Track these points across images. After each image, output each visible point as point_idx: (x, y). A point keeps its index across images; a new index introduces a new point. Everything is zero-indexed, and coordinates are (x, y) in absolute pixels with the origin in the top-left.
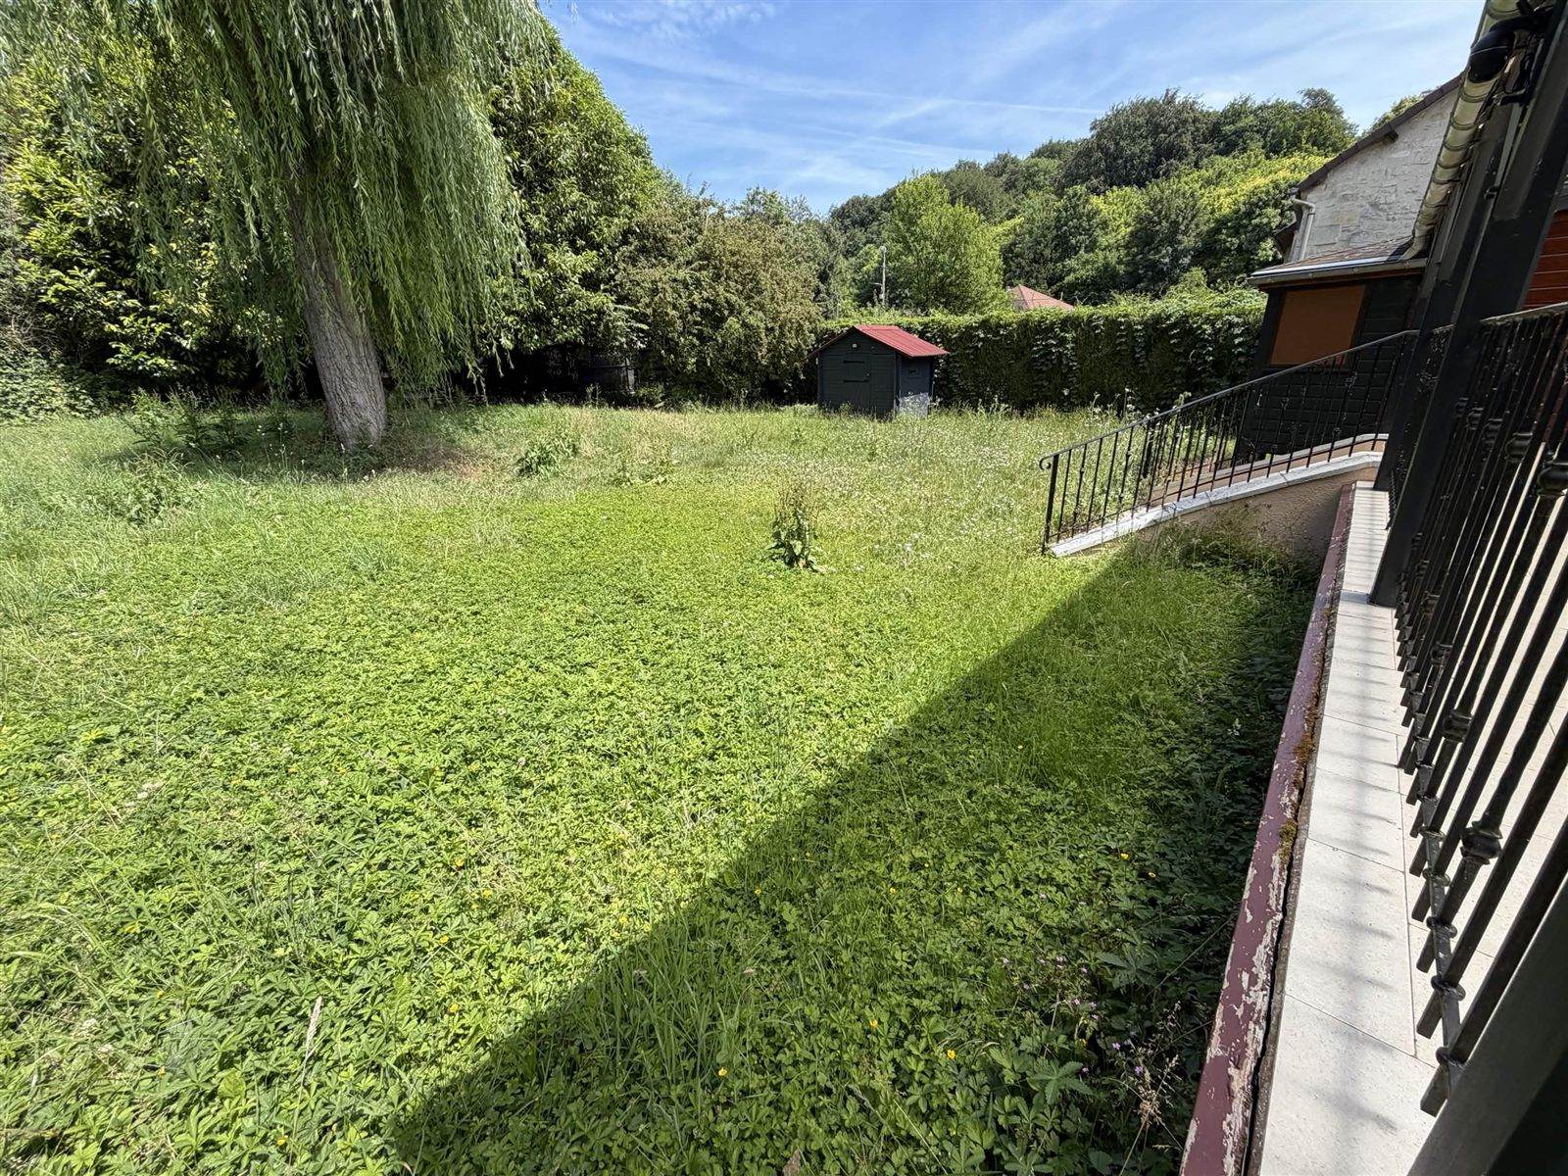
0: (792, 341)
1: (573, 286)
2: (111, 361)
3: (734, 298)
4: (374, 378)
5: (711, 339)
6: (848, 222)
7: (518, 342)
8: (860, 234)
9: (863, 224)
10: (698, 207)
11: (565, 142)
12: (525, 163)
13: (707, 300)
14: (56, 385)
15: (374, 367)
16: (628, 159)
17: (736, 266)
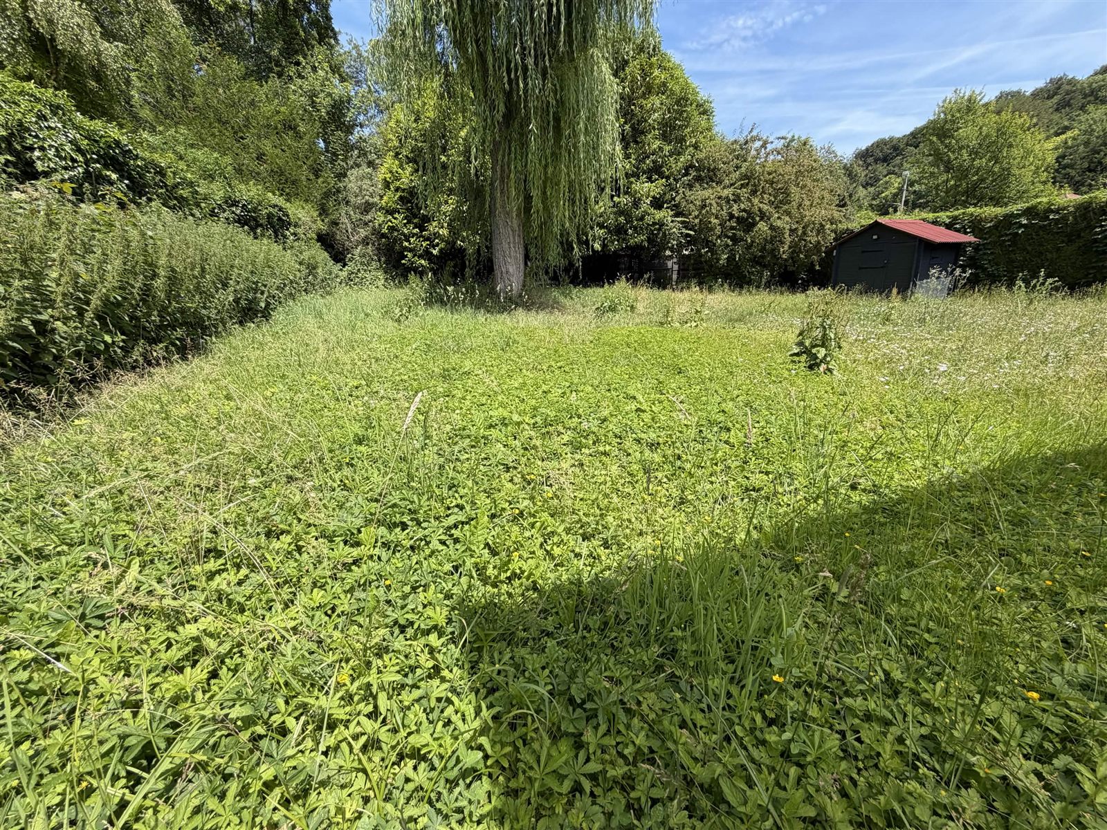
0: (813, 238)
1: (645, 205)
2: (403, 262)
3: (765, 207)
4: (521, 257)
5: (742, 240)
6: (870, 160)
7: (604, 246)
8: (881, 169)
9: (886, 160)
10: (746, 143)
11: (655, 108)
12: (627, 127)
13: (744, 210)
14: (381, 275)
15: (522, 250)
16: (696, 118)
17: (772, 183)
